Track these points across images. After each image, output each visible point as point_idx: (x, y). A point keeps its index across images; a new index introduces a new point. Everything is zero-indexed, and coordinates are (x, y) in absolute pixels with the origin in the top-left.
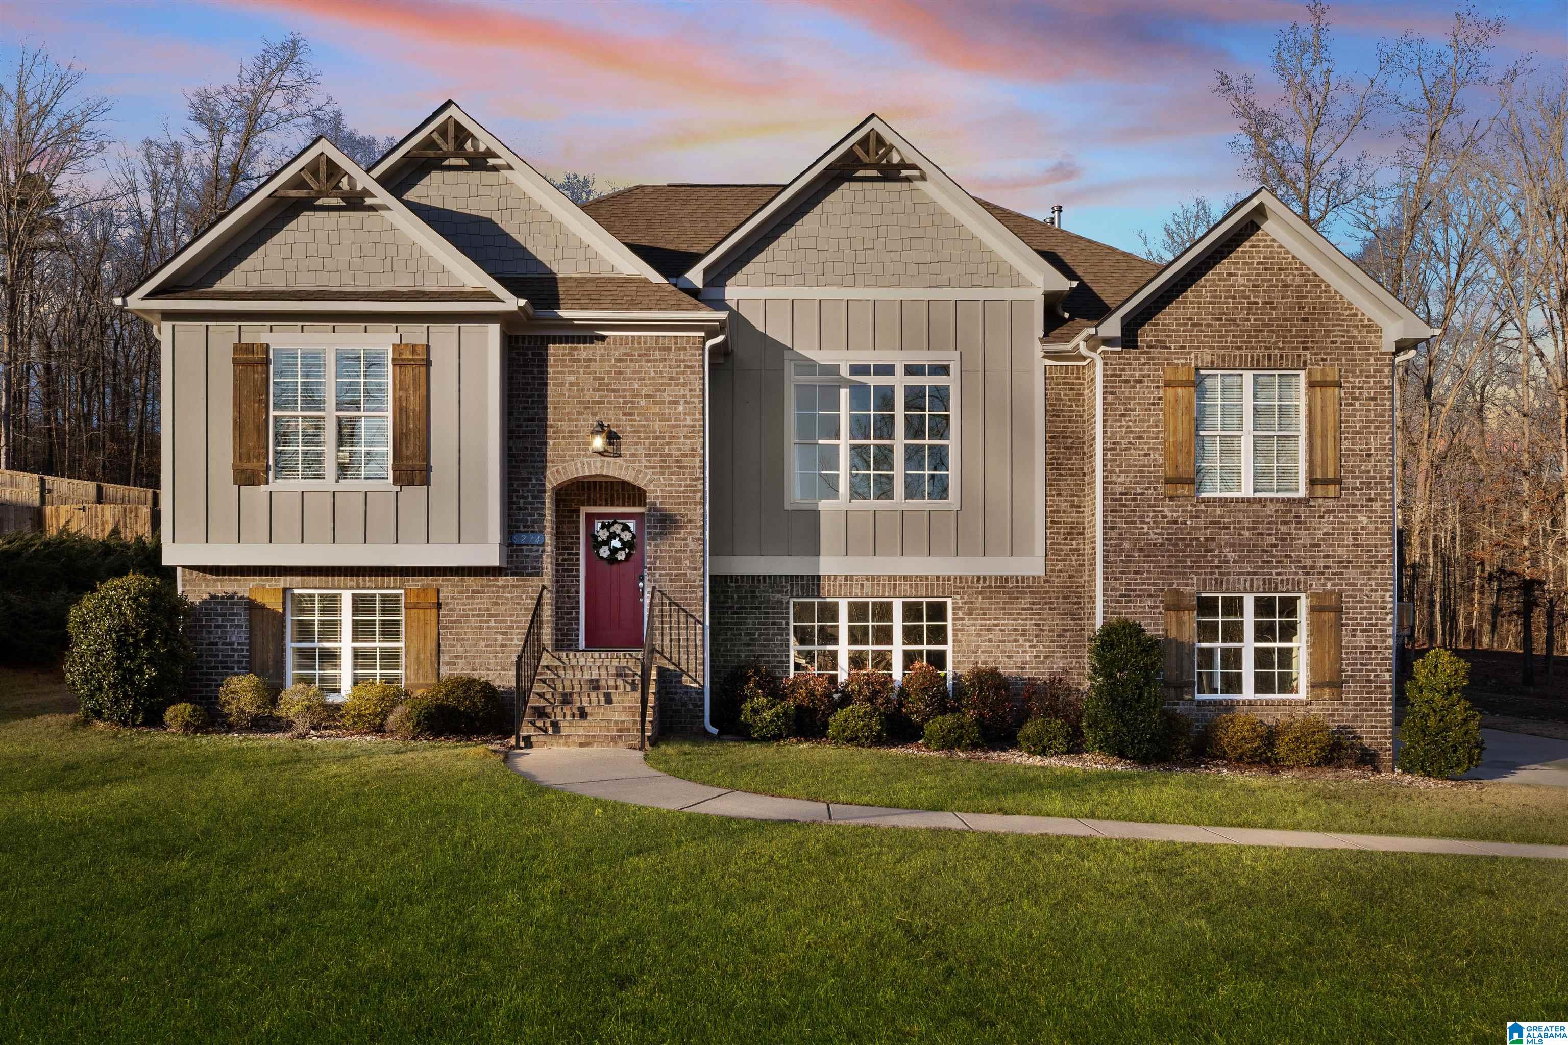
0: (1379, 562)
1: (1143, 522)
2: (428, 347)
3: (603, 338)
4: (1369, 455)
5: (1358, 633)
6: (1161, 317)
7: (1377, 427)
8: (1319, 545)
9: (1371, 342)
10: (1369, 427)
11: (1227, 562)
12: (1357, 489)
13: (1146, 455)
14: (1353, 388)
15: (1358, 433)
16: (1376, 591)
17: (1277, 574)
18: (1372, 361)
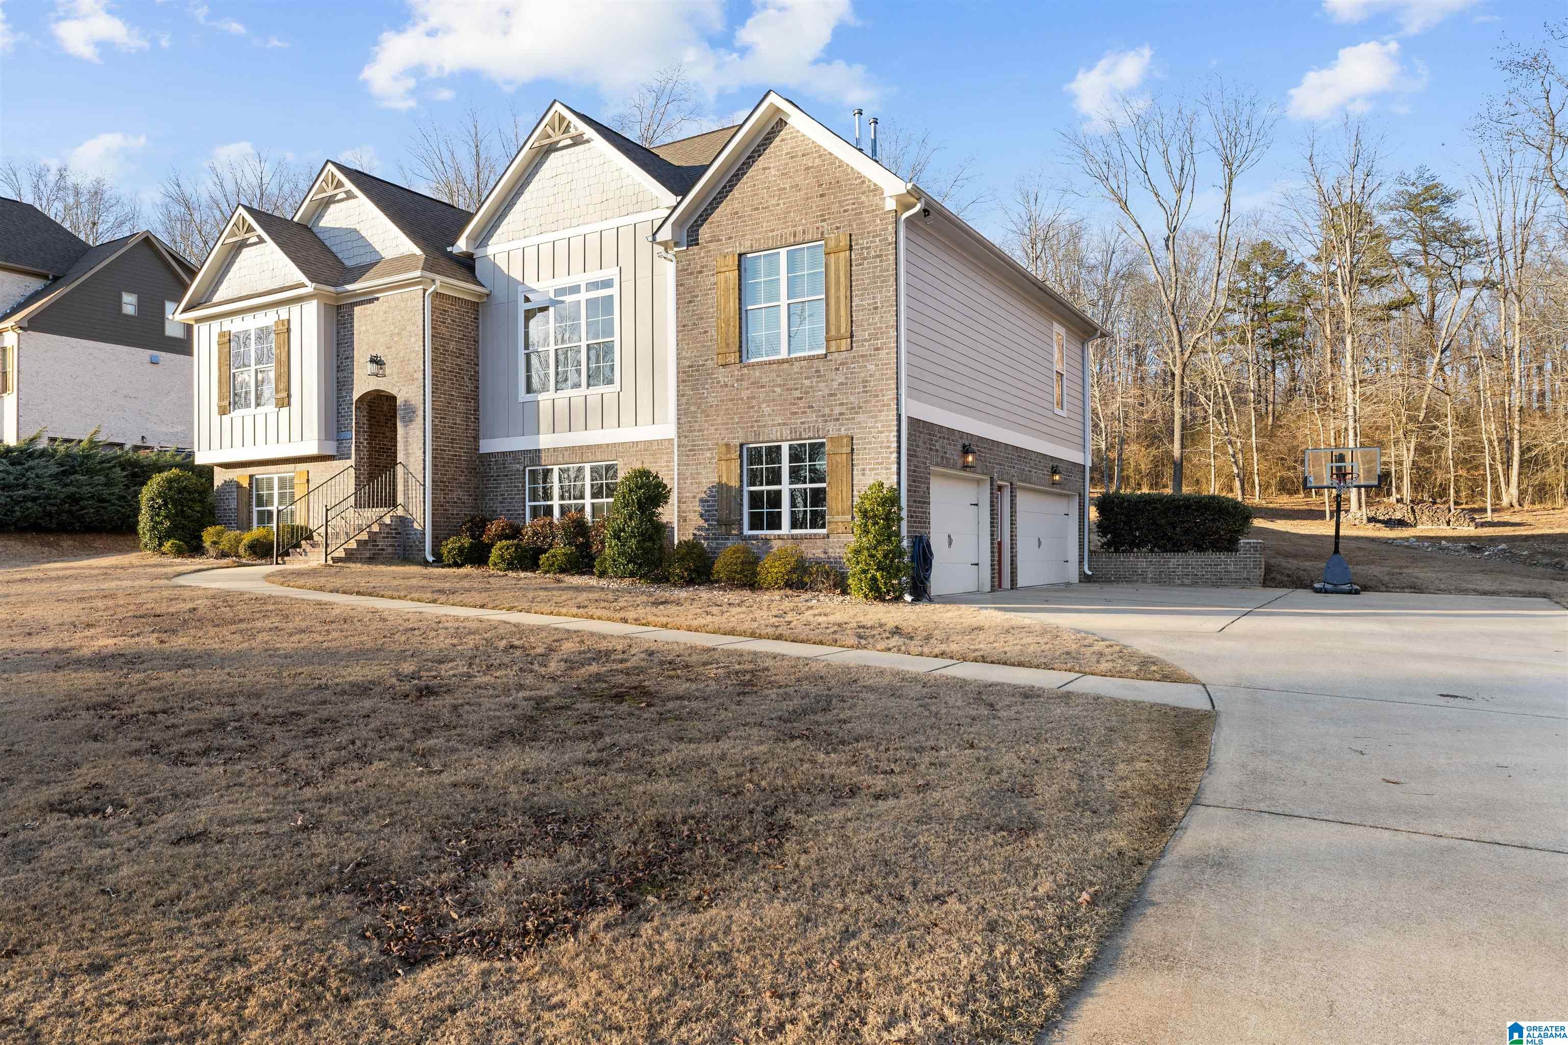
0: (884, 405)
1: (704, 388)
2: (289, 321)
3: (377, 299)
4: (876, 308)
5: (867, 472)
6: (716, 216)
7: (883, 282)
8: (835, 395)
9: (877, 205)
10: (876, 283)
11: (764, 416)
12: (866, 340)
13: (706, 332)
14: (862, 249)
15: (865, 289)
16: (882, 432)
17: (802, 423)
18: (878, 221)
